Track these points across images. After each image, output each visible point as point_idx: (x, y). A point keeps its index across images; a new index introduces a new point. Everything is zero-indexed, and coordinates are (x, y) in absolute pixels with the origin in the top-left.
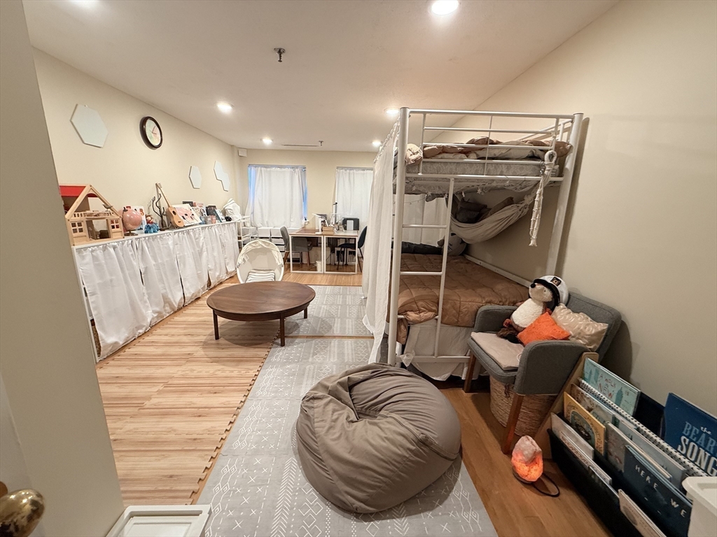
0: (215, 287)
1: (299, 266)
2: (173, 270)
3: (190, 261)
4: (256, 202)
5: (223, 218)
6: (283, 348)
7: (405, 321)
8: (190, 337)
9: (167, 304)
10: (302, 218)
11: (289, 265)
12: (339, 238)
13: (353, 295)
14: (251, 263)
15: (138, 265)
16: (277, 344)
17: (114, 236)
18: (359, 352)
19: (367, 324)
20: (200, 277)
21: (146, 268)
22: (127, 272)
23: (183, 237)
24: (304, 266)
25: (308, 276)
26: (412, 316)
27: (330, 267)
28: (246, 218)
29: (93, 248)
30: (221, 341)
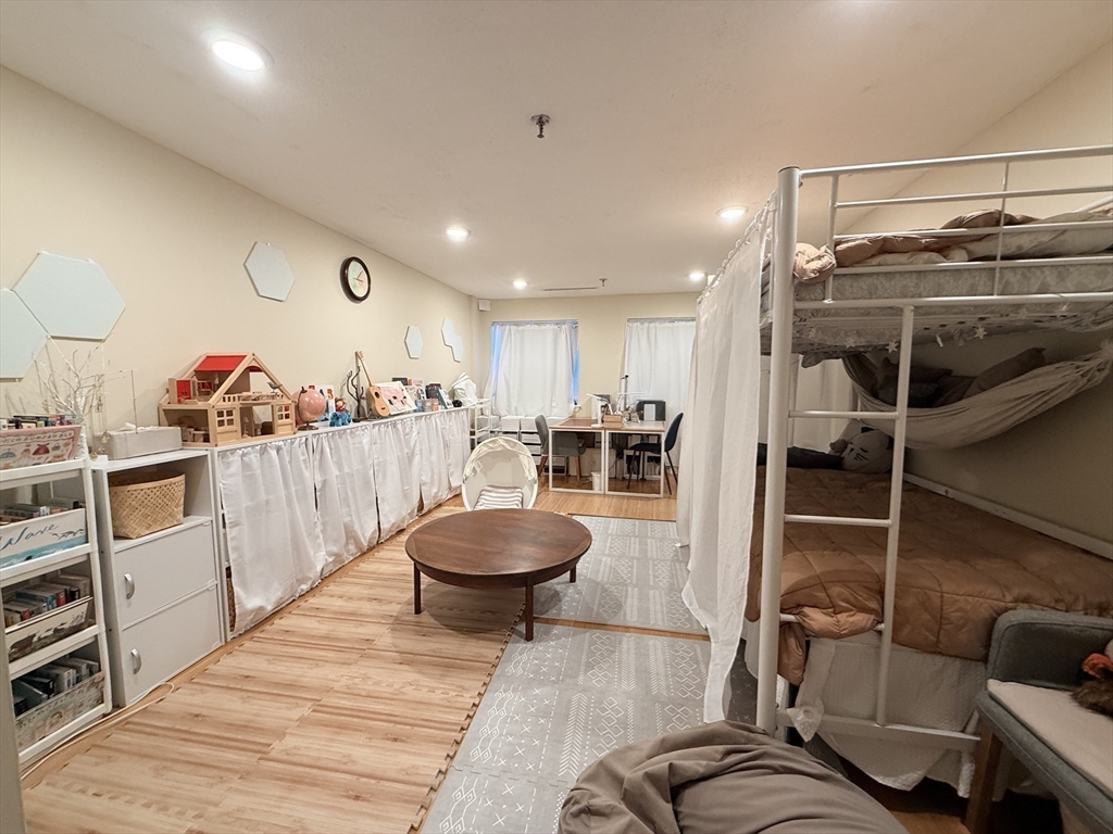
0: (430, 511)
1: (562, 479)
2: (367, 483)
3: (393, 470)
4: (501, 378)
5: (450, 402)
6: (530, 645)
7: (798, 631)
8: (375, 605)
9: (352, 541)
10: (569, 402)
11: (547, 477)
12: (631, 434)
13: (659, 538)
14: (485, 475)
15: (311, 477)
16: (519, 634)
17: (279, 431)
18: (681, 673)
19: (691, 605)
20: (406, 495)
21: (324, 482)
22: (293, 489)
23: (385, 432)
24: (571, 481)
25: (580, 498)
26: (817, 619)
27: (616, 483)
28: (485, 402)
29: (245, 451)
30: (425, 617)
